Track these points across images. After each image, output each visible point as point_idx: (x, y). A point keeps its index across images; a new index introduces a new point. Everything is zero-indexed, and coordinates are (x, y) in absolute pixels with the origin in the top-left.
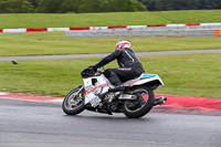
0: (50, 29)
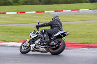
0: (46, 12)
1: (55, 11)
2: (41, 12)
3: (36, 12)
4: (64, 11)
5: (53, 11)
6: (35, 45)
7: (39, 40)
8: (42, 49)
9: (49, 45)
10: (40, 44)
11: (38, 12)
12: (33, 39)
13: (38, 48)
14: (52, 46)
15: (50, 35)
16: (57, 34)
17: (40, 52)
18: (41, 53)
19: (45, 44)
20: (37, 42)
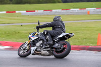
0: (17, 12)
1: (27, 11)
2: (12, 12)
3: (7, 12)
4: (36, 11)
5: (25, 12)
6: (36, 47)
7: (41, 42)
8: (44, 52)
9: (53, 48)
10: (42, 47)
11: (9, 12)
12: (33, 41)
13: (39, 51)
14: (56, 49)
15: (53, 37)
16: (61, 36)
17: (42, 55)
18: (42, 57)
19: (48, 46)
20: (38, 44)
